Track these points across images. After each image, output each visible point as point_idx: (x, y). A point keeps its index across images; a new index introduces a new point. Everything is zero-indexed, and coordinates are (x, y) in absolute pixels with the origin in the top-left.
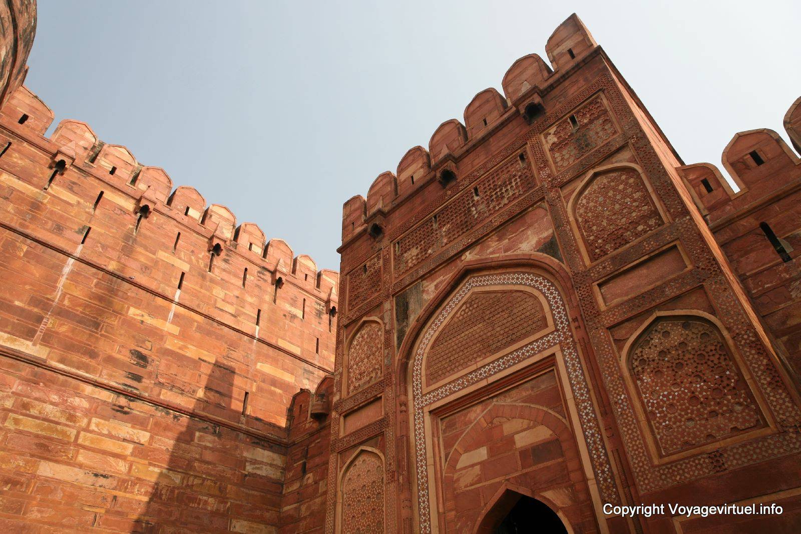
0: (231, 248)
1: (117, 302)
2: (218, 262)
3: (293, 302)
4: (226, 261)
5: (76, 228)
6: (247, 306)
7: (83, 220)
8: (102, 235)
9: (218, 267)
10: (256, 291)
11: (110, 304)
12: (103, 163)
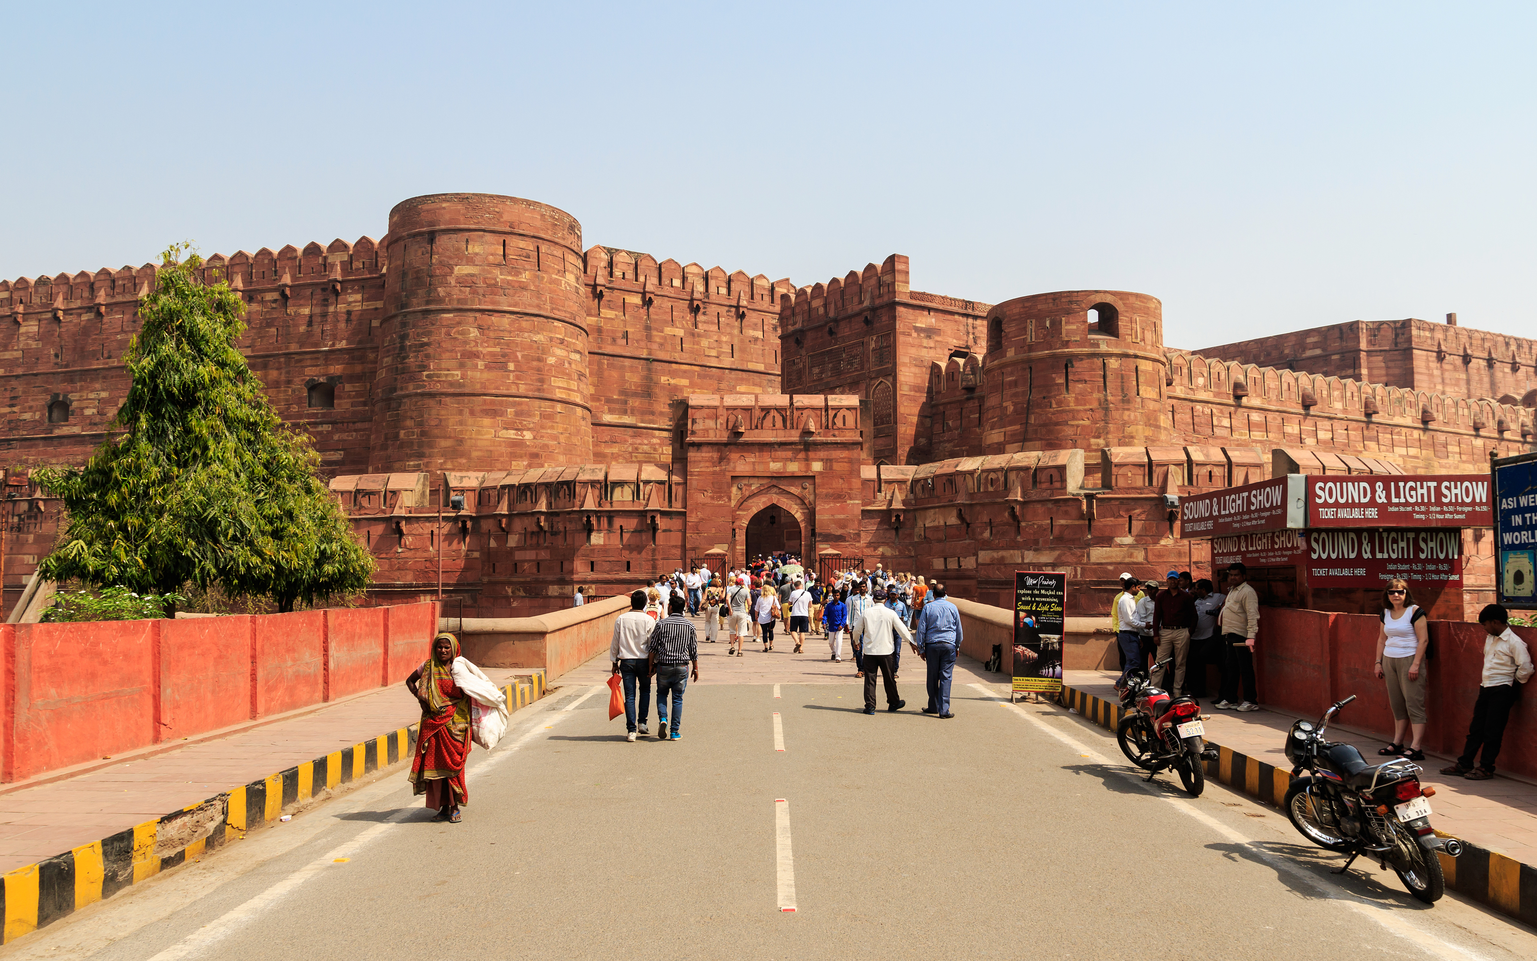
0: (706, 300)
1: (654, 377)
2: (701, 318)
3: (755, 327)
4: (704, 314)
5: (620, 335)
6: (724, 345)
7: (621, 328)
8: (633, 333)
9: (701, 322)
10: (728, 330)
11: (651, 379)
12: (617, 273)
